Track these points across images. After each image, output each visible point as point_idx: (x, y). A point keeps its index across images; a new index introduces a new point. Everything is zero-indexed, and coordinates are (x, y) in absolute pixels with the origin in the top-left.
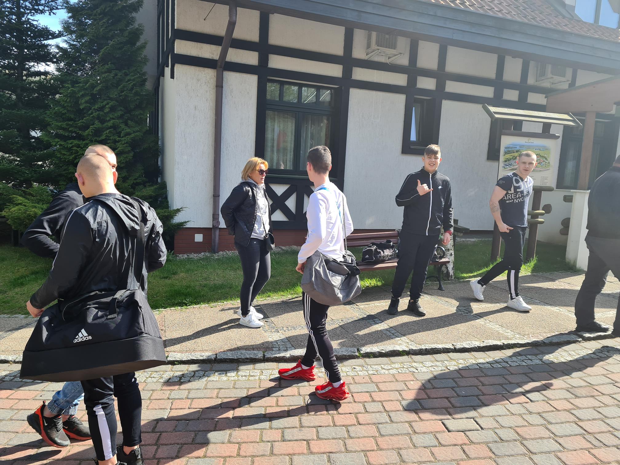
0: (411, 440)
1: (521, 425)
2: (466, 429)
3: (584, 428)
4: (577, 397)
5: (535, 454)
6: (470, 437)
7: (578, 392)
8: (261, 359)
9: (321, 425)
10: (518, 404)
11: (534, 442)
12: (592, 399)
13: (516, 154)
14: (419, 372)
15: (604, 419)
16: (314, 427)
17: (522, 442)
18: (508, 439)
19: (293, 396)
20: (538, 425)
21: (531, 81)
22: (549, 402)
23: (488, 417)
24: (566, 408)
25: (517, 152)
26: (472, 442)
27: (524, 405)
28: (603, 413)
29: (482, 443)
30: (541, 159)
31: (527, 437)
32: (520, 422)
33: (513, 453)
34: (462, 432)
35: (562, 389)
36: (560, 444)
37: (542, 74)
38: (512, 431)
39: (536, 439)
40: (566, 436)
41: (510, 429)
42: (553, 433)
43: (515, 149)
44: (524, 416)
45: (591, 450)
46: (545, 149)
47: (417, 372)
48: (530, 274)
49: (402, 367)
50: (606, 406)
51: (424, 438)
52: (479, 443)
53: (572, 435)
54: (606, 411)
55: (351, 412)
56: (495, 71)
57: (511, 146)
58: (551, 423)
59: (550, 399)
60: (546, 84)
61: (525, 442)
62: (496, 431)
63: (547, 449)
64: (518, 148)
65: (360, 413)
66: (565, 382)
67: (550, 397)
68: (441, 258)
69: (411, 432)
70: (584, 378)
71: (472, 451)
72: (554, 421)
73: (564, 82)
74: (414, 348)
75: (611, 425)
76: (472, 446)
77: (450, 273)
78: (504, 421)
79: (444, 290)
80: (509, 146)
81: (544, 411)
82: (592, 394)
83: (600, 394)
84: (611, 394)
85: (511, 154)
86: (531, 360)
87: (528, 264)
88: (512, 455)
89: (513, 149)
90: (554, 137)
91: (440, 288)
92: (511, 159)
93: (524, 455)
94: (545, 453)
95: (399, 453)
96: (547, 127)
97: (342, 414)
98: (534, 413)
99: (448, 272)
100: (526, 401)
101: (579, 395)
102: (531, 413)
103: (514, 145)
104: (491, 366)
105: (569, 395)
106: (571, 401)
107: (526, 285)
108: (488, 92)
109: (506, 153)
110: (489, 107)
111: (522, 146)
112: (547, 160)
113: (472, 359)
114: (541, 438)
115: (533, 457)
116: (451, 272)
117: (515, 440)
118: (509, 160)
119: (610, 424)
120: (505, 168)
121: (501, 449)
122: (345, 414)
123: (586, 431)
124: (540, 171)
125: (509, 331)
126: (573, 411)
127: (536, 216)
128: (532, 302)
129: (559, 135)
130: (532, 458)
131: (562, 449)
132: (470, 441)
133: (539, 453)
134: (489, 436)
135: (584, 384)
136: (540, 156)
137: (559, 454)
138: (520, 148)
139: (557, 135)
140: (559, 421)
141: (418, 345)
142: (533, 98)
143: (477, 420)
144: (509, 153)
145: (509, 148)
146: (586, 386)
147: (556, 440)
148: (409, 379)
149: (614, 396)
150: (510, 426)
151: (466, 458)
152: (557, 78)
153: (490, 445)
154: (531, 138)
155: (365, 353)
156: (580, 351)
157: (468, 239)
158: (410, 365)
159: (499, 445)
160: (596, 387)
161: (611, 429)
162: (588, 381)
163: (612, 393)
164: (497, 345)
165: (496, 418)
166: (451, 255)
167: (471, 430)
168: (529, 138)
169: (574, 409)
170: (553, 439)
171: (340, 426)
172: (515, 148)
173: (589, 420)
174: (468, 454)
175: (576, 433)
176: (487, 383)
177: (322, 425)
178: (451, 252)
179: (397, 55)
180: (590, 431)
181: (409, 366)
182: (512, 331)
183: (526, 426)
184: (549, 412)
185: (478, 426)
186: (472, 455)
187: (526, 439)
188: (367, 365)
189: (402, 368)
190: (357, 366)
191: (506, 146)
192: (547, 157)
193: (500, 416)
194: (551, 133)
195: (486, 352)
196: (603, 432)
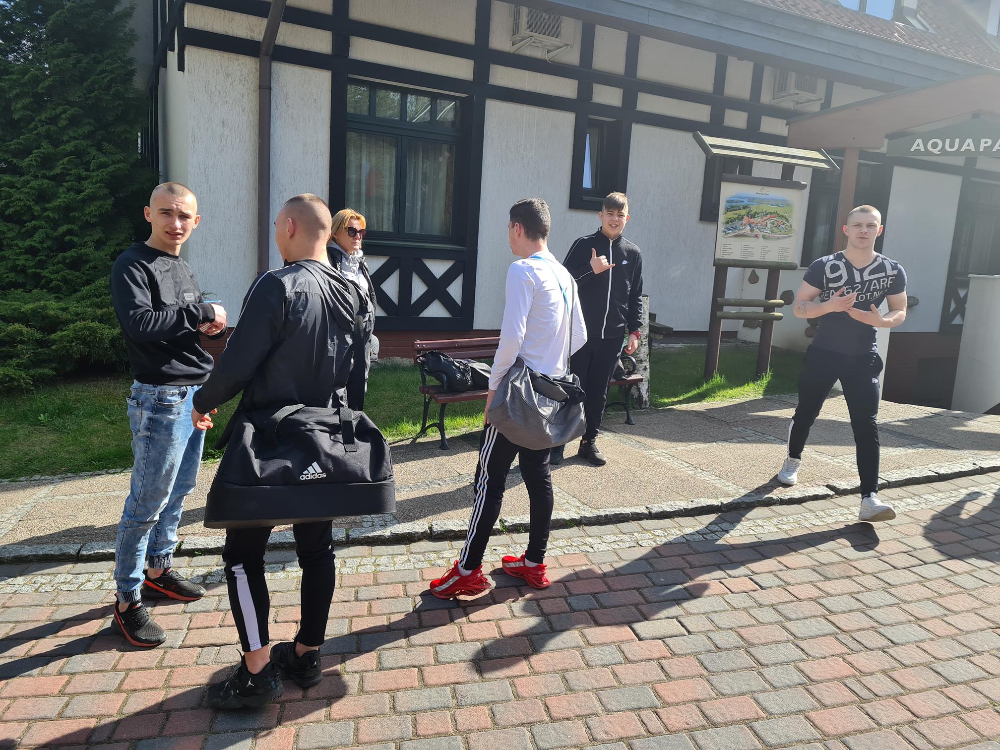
0: (583, 656)
1: (747, 624)
2: (666, 635)
3: (837, 624)
4: (827, 578)
5: (767, 666)
6: (671, 646)
7: (829, 571)
8: (343, 541)
9: (442, 642)
10: (742, 592)
11: (765, 649)
12: (847, 580)
13: (743, 212)
14: (595, 552)
15: (865, 609)
16: (431, 645)
17: (747, 650)
18: (728, 646)
19: (395, 597)
20: (771, 623)
21: (766, 98)
22: (787, 588)
23: (698, 614)
24: (811, 596)
25: (744, 208)
26: (674, 654)
27: (752, 594)
28: (863, 601)
29: (689, 654)
30: (780, 220)
31: (756, 642)
32: (745, 619)
33: (734, 666)
34: (660, 639)
35: (805, 567)
36: (803, 650)
37: (781, 87)
38: (734, 633)
39: (768, 644)
40: (812, 637)
41: (730, 631)
42: (792, 634)
43: (742, 204)
44: (751, 611)
45: (846, 657)
46: (786, 204)
47: (593, 551)
48: (761, 397)
49: (569, 544)
50: (869, 590)
51: (602, 653)
52: (685, 655)
53: (820, 636)
54: (866, 597)
55: (489, 618)
56: (712, 80)
57: (736, 199)
58: (790, 620)
59: (789, 584)
60: (787, 104)
61: (752, 650)
62: (711, 635)
63: (784, 659)
64: (746, 202)
65: (503, 619)
66: (810, 557)
67: (789, 581)
68: (630, 373)
69: (582, 643)
70: (838, 551)
71: (674, 666)
72: (793, 616)
73: (814, 101)
74: (588, 515)
75: (875, 618)
76: (675, 660)
77: (643, 398)
78: (723, 620)
79: (633, 424)
80: (732, 199)
81: (780, 601)
82: (848, 574)
83: (860, 573)
84: (876, 573)
85: (736, 212)
86: (762, 527)
87: (759, 382)
88: (733, 671)
89: (738, 204)
90: (799, 186)
91: (628, 422)
92: (735, 219)
93: (751, 668)
94: (781, 664)
95: (564, 677)
96: (788, 169)
97: (476, 622)
98: (765, 606)
99: (640, 396)
100: (754, 589)
101: (830, 576)
102: (760, 605)
103: (740, 198)
104: (704, 538)
105: (815, 577)
106: (819, 584)
107: (756, 414)
108: (701, 113)
109: (728, 210)
110: (703, 137)
111: (752, 200)
112: (788, 221)
113: (675, 528)
114: (775, 642)
115: (764, 670)
116: (645, 396)
117: (738, 648)
118: (732, 221)
119: (873, 616)
120: (726, 234)
121: (716, 662)
122: (479, 622)
123: (839, 628)
124: (778, 238)
125: (730, 484)
126: (822, 601)
127: (772, 308)
128: (764, 439)
129: (805, 183)
130: (762, 672)
131: (805, 657)
132: (670, 652)
133: (772, 665)
134: (700, 642)
135: (836, 559)
136: (778, 214)
137: (801, 665)
138: (749, 203)
139: (802, 183)
140: (802, 616)
141: (594, 511)
142: (769, 125)
143: (682, 620)
144: (732, 210)
145: (732, 201)
146: (840, 563)
147: (798, 644)
148: (581, 563)
149: (879, 575)
150: (730, 627)
151: (665, 678)
152: (805, 95)
153: (701, 657)
154: (766, 188)
155: (511, 526)
156: (832, 511)
157: (671, 345)
158: (582, 540)
159: (714, 656)
160: (854, 564)
161: (875, 624)
162: (843, 555)
163: (876, 571)
164: (712, 506)
165: (710, 616)
166: (645, 369)
167: (672, 636)
168: (762, 187)
169: (823, 597)
170: (793, 643)
171: (472, 641)
172: (741, 202)
173: (844, 612)
174: (668, 672)
175: (826, 632)
176: (697, 563)
177: (444, 641)
178: (646, 364)
179: (561, 47)
180: (845, 628)
181: (581, 543)
182: (734, 484)
183: (754, 625)
184: (787, 602)
185: (683, 629)
186: (674, 673)
187: (753, 645)
188: (516, 543)
189: (570, 546)
190: (500, 545)
191: (728, 199)
192: (787, 217)
193: (716, 612)
194: (794, 180)
195: (696, 517)
196: (863, 629)
